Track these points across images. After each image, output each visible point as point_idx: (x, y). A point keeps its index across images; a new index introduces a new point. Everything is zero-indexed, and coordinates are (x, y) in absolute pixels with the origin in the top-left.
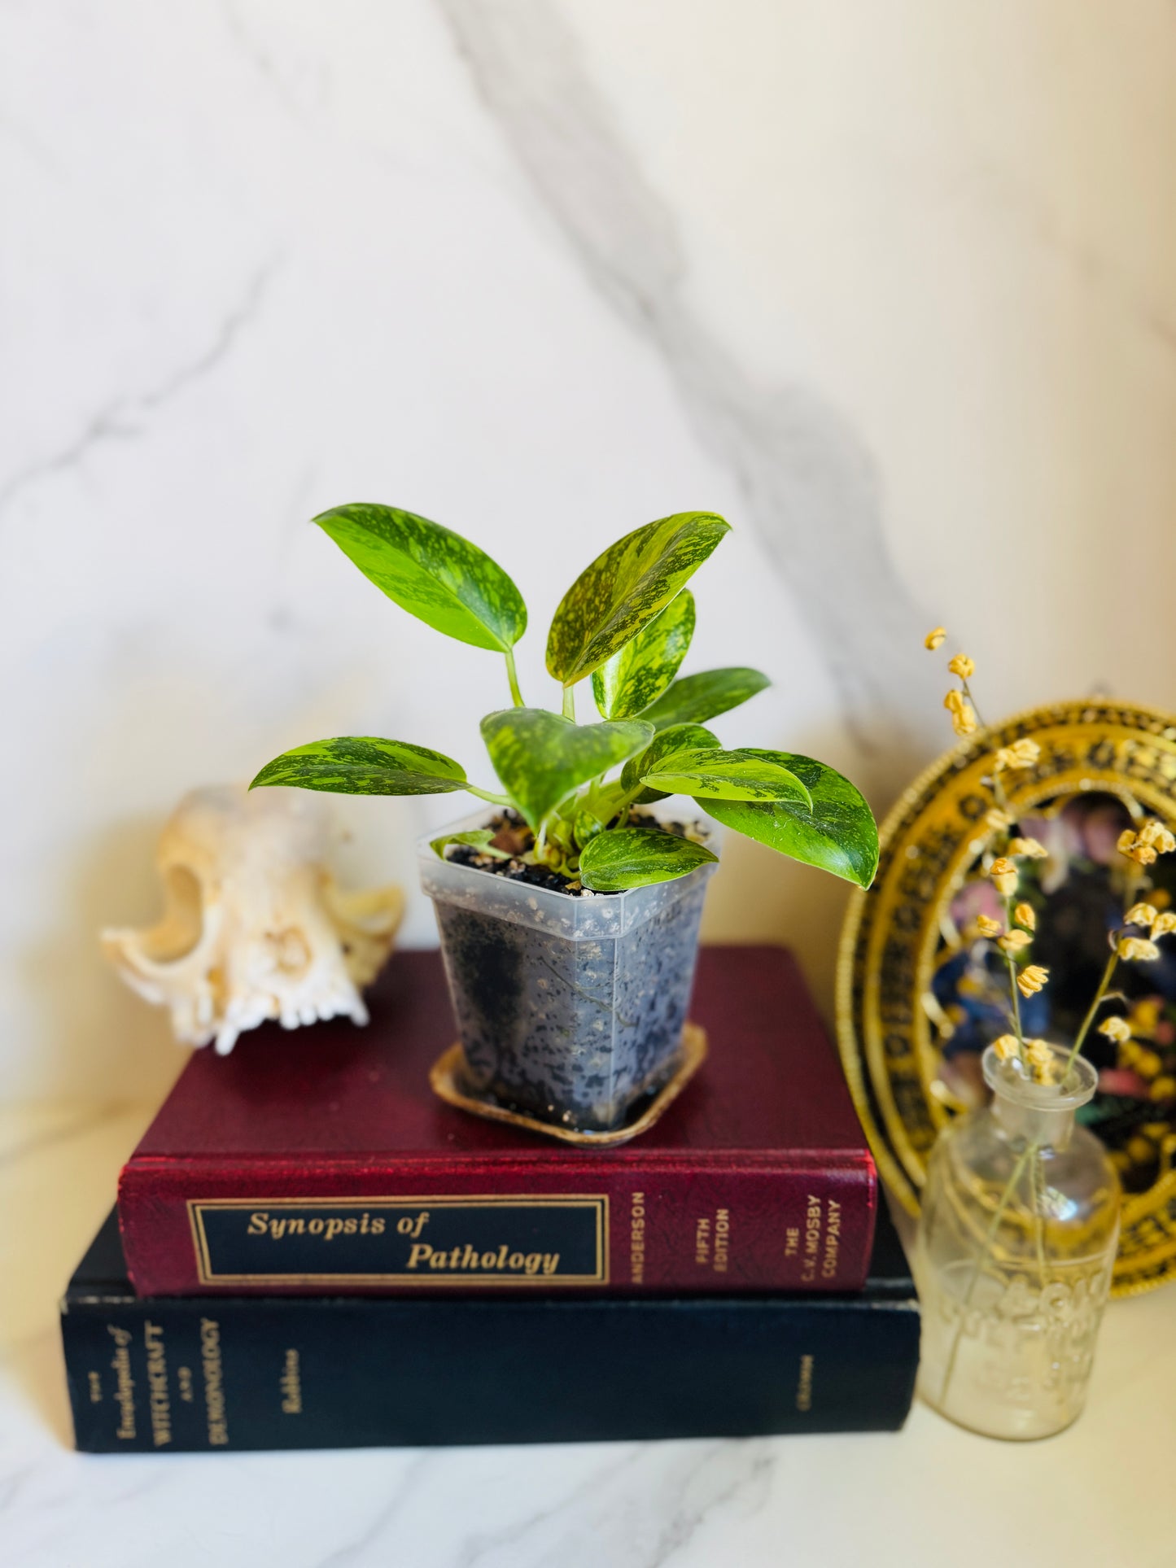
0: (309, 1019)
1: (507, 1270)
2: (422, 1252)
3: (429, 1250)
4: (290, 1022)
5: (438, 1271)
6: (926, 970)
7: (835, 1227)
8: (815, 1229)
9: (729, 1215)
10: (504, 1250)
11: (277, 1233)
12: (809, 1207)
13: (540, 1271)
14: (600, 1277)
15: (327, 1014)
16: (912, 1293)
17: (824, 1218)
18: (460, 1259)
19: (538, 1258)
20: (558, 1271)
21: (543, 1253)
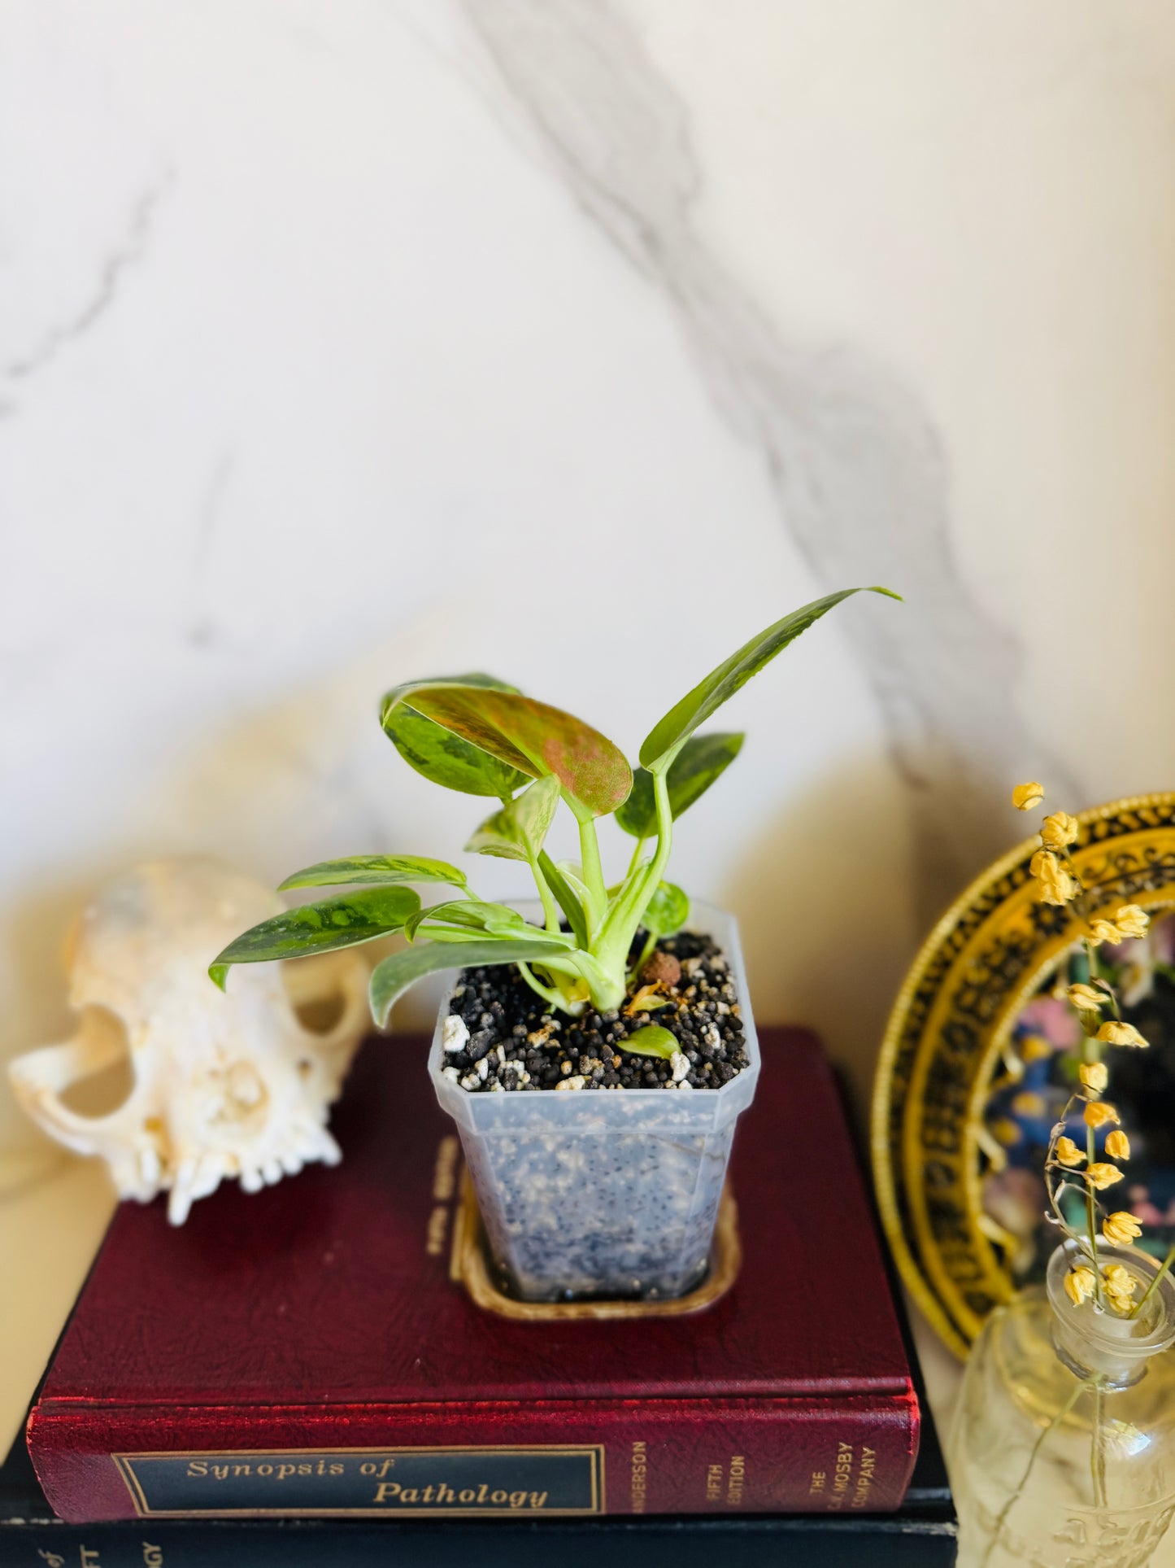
0: (273, 1176)
1: (488, 1504)
2: (389, 1489)
3: (397, 1488)
4: (252, 1184)
5: (409, 1505)
6: (980, 1098)
7: (869, 1471)
8: (845, 1473)
9: (744, 1461)
10: (484, 1488)
11: (221, 1475)
12: (839, 1453)
13: (527, 1504)
14: (596, 1507)
15: (293, 1166)
16: (947, 1512)
17: (856, 1464)
18: (434, 1495)
19: (523, 1495)
20: (546, 1505)
21: (530, 1491)
